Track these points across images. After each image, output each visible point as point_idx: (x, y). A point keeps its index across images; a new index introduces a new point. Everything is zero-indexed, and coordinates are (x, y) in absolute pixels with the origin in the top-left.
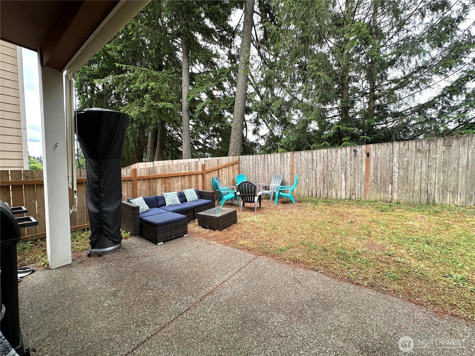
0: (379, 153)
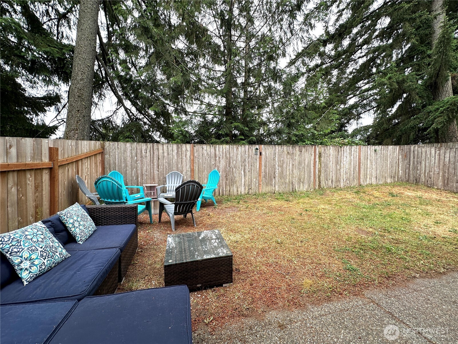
0: (267, 153)
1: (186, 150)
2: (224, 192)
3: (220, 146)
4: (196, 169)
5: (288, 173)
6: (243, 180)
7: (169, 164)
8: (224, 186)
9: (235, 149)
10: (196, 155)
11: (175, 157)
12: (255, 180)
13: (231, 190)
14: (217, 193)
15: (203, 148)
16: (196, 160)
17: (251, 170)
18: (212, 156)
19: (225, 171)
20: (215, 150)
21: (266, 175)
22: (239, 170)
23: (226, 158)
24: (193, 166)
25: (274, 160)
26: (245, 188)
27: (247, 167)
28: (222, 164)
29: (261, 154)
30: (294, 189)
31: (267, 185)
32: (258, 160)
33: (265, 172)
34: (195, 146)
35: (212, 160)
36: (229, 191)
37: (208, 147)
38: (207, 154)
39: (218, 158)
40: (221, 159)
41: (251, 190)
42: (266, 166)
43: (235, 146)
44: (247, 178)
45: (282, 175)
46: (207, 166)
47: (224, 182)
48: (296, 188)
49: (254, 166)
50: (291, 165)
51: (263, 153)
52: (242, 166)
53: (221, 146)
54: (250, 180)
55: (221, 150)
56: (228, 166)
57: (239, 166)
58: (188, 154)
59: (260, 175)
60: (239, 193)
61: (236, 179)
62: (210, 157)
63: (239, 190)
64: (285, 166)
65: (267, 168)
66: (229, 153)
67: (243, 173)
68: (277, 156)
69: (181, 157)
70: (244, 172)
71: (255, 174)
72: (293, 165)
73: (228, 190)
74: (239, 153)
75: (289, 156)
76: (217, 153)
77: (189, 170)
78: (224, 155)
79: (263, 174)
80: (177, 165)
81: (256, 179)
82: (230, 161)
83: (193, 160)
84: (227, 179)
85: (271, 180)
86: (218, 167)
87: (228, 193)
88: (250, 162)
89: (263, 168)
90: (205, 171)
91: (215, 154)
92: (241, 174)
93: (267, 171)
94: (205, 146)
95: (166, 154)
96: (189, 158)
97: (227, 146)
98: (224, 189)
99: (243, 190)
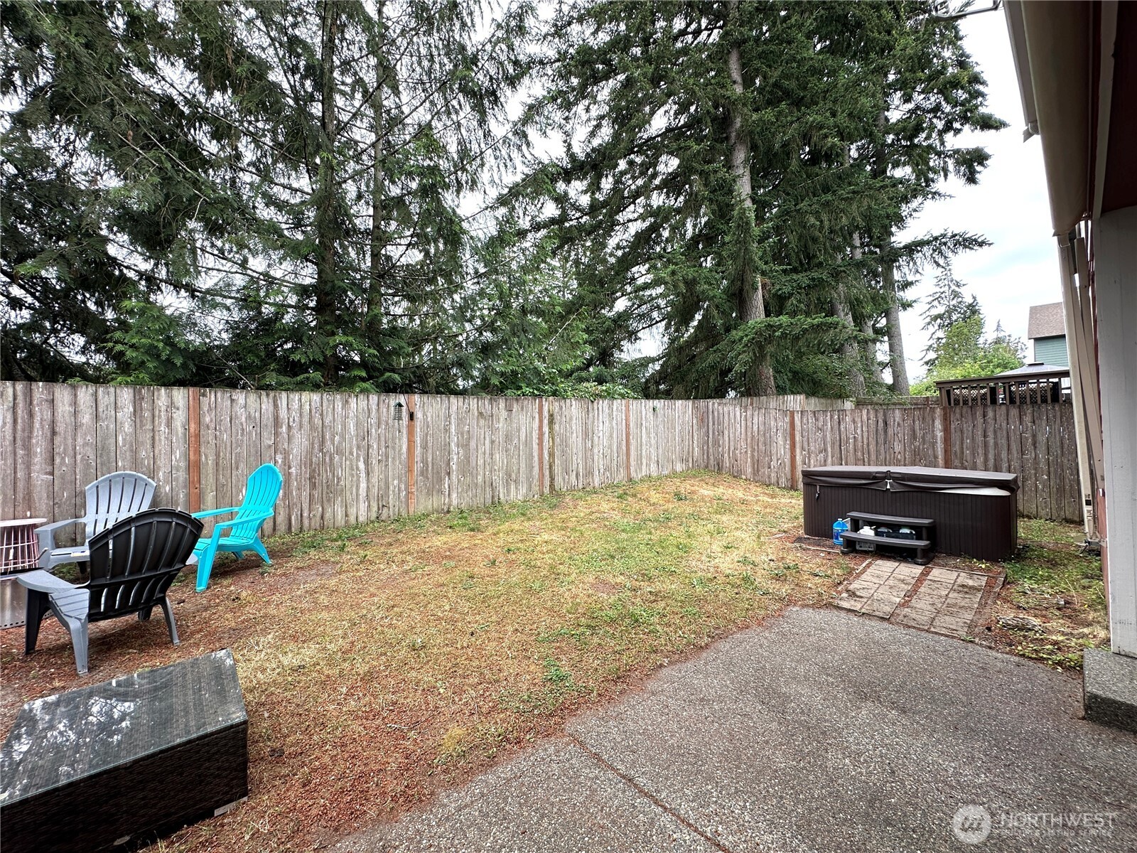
0: (429, 415)
1: (172, 405)
2: (306, 522)
3: (291, 396)
4: (208, 460)
5: (481, 462)
6: (363, 485)
7: (101, 450)
8: (306, 506)
9: (339, 405)
10: (207, 419)
11: (127, 427)
12: (396, 482)
13: (328, 515)
14: (282, 527)
15: (232, 401)
16: (209, 436)
17: (387, 458)
18: (264, 422)
19: (308, 462)
20: (276, 406)
21: (427, 469)
22: (351, 460)
23: (313, 428)
24: (198, 452)
25: (447, 430)
26: (369, 506)
27: (373, 452)
28: (299, 444)
29: (412, 416)
30: (496, 499)
31: (429, 493)
32: (405, 431)
33: (424, 461)
34: (204, 395)
35: (265, 434)
36: (322, 517)
37: (252, 397)
38: (249, 417)
39: (284, 429)
40: (294, 431)
41: (385, 510)
42: (425, 447)
43: (338, 397)
44: (374, 480)
45: (467, 467)
46: (249, 452)
47: (305, 494)
48: (501, 496)
49: (394, 448)
50: (487, 442)
51: (419, 415)
52: (359, 447)
53: (295, 397)
54: (382, 484)
55: (296, 405)
56: (316, 450)
57: (351, 448)
58: (180, 417)
59: (410, 470)
60: (352, 519)
61: (342, 483)
62: (259, 425)
63: (353, 511)
64: (473, 444)
65: (430, 451)
66: (322, 415)
67: (362, 465)
68: (453, 421)
69: (149, 427)
70: (367, 463)
71: (396, 468)
72: (492, 442)
73: (319, 515)
74: (351, 415)
75: (482, 422)
76: (283, 413)
77: (183, 464)
78: (306, 419)
79: (418, 467)
80: (135, 453)
81: (400, 481)
82: (323, 437)
83: (198, 436)
84: (313, 486)
85: (440, 480)
86: (286, 454)
87: (316, 522)
88: (383, 439)
89: (418, 451)
90: (242, 465)
91: (276, 419)
92: (358, 468)
93: (430, 460)
94: (240, 396)
95: (86, 418)
96: (180, 430)
97: (316, 397)
98: (305, 514)
99: (361, 512)
